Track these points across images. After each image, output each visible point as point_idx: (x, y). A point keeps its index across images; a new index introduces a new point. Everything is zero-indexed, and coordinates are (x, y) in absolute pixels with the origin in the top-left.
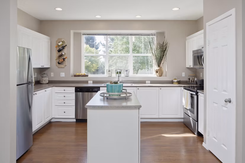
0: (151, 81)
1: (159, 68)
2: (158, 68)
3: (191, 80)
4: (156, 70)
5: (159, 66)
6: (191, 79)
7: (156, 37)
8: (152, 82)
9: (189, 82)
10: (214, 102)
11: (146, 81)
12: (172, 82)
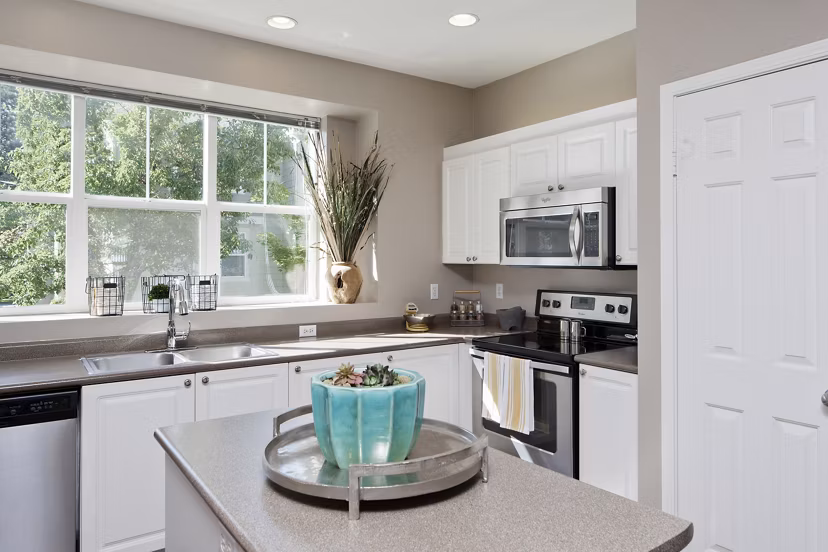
0: (319, 325)
1: (348, 268)
2: (344, 269)
3: (466, 313)
4: (334, 274)
5: (346, 258)
6: (462, 308)
7: (324, 135)
8: (327, 331)
9: (459, 318)
10: (709, 405)
11: (298, 326)
12: (401, 325)
